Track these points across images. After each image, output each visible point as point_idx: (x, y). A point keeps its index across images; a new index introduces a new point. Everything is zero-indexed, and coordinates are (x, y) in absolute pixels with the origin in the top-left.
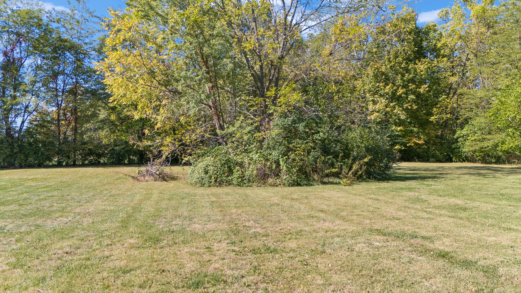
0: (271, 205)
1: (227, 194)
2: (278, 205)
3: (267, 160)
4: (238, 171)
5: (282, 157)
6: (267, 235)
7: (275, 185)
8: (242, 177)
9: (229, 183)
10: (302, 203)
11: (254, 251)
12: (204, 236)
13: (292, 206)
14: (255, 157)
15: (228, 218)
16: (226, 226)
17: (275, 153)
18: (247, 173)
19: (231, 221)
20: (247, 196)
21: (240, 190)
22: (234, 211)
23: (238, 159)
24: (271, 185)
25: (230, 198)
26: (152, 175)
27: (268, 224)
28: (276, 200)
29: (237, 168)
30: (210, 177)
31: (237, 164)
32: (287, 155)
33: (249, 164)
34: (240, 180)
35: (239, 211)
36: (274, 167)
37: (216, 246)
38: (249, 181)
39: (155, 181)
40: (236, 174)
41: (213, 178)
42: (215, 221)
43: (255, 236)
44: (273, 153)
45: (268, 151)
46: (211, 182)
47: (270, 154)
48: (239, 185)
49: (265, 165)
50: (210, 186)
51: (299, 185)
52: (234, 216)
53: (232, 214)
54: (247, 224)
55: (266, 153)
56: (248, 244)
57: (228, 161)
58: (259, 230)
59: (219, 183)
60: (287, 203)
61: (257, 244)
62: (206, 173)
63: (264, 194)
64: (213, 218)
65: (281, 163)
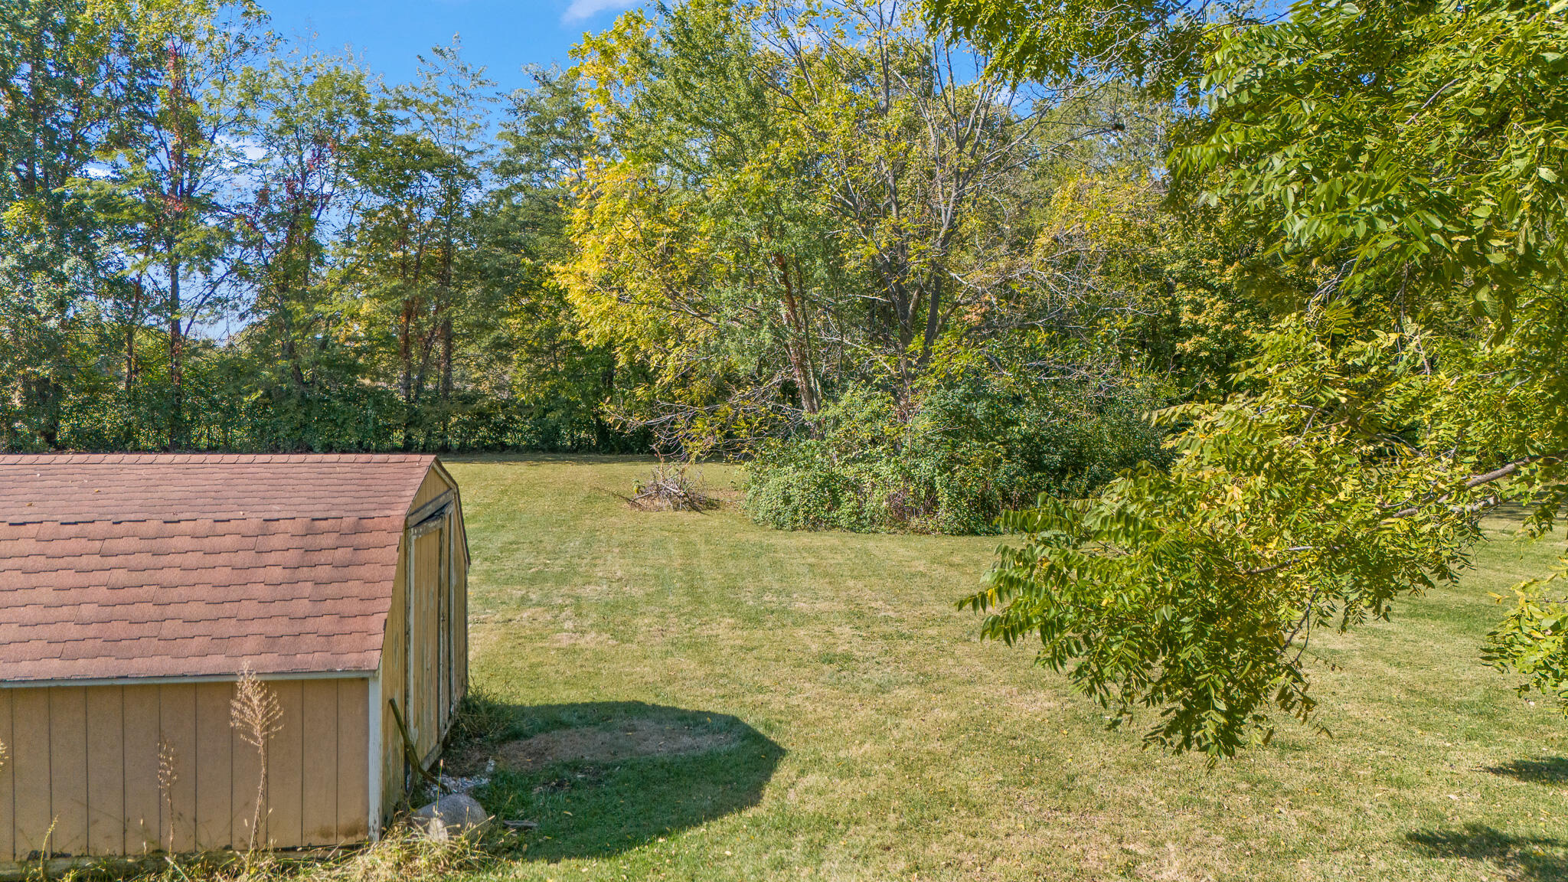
0: (914, 575)
1: (833, 549)
2: (923, 575)
3: (909, 478)
4: (850, 500)
5: (940, 474)
6: (902, 621)
7: (923, 532)
8: (858, 513)
9: (833, 525)
10: (964, 573)
11: (885, 637)
12: (817, 618)
13: (946, 579)
14: (885, 470)
15: (843, 595)
16: (843, 607)
17: (925, 467)
18: (868, 506)
19: (849, 601)
20: (867, 552)
21: (856, 541)
22: (851, 583)
23: (850, 472)
24: (915, 531)
25: (839, 558)
26: (669, 496)
27: (904, 607)
28: (920, 566)
29: (849, 494)
30: (795, 511)
31: (848, 485)
32: (949, 469)
33: (874, 485)
34: (854, 518)
35: (860, 585)
36: (923, 493)
37: (837, 630)
38: (873, 521)
39: (676, 509)
40: (846, 508)
41: (800, 513)
42: (826, 599)
43: (886, 620)
44: (923, 465)
45: (911, 461)
46: (797, 521)
47: (916, 466)
48: (852, 530)
49: (906, 490)
50: (794, 529)
51: (973, 532)
52: (852, 592)
53: (849, 589)
54: (873, 605)
55: (907, 464)
56: (876, 629)
57: (832, 477)
58: (891, 614)
59: (815, 525)
60: (940, 571)
61: (889, 629)
62: (787, 501)
63: (902, 551)
64: (821, 593)
65: (938, 486)
